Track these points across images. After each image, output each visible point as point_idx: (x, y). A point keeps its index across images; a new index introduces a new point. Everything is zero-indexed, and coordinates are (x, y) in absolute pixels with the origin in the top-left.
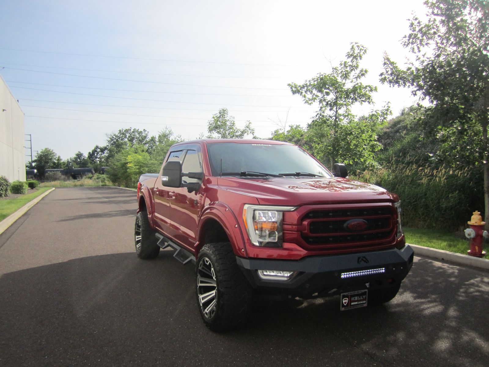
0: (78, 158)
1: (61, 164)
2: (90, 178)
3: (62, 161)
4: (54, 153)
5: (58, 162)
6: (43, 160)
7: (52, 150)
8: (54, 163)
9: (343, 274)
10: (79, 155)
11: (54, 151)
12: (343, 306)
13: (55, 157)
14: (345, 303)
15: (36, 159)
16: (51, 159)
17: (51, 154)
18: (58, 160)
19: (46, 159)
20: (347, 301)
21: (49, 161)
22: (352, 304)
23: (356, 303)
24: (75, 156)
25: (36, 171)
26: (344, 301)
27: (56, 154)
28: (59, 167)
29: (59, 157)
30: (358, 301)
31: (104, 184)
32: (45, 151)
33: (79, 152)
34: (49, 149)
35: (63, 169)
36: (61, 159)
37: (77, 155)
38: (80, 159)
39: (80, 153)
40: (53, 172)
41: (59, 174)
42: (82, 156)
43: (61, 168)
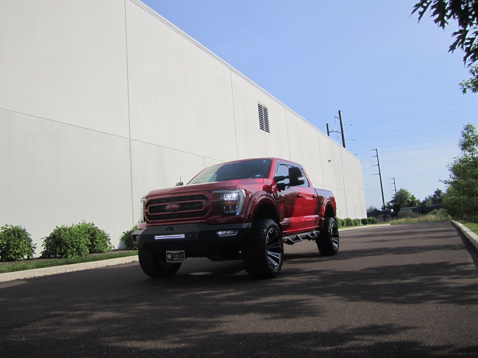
0: (437, 195)
1: (415, 202)
2: (435, 213)
3: (416, 200)
4: (408, 192)
5: (412, 201)
6: (398, 200)
7: (407, 190)
8: (409, 202)
9: (156, 237)
10: (438, 192)
11: (408, 191)
12: (168, 259)
13: (410, 196)
14: (170, 258)
15: (393, 199)
16: (406, 198)
17: (405, 194)
18: (412, 199)
19: (401, 199)
20: (170, 256)
21: (404, 200)
22: (174, 259)
23: (177, 259)
24: (434, 194)
25: (392, 210)
26: (168, 257)
27: (410, 193)
28: (414, 206)
29: (413, 196)
30: (178, 258)
31: (447, 218)
32: (400, 191)
33: (437, 189)
34: (404, 189)
35: (416, 207)
36: (415, 198)
37: (436, 192)
38: (439, 196)
39: (439, 190)
40: (405, 211)
41: (411, 212)
42: (441, 192)
43: (415, 206)
